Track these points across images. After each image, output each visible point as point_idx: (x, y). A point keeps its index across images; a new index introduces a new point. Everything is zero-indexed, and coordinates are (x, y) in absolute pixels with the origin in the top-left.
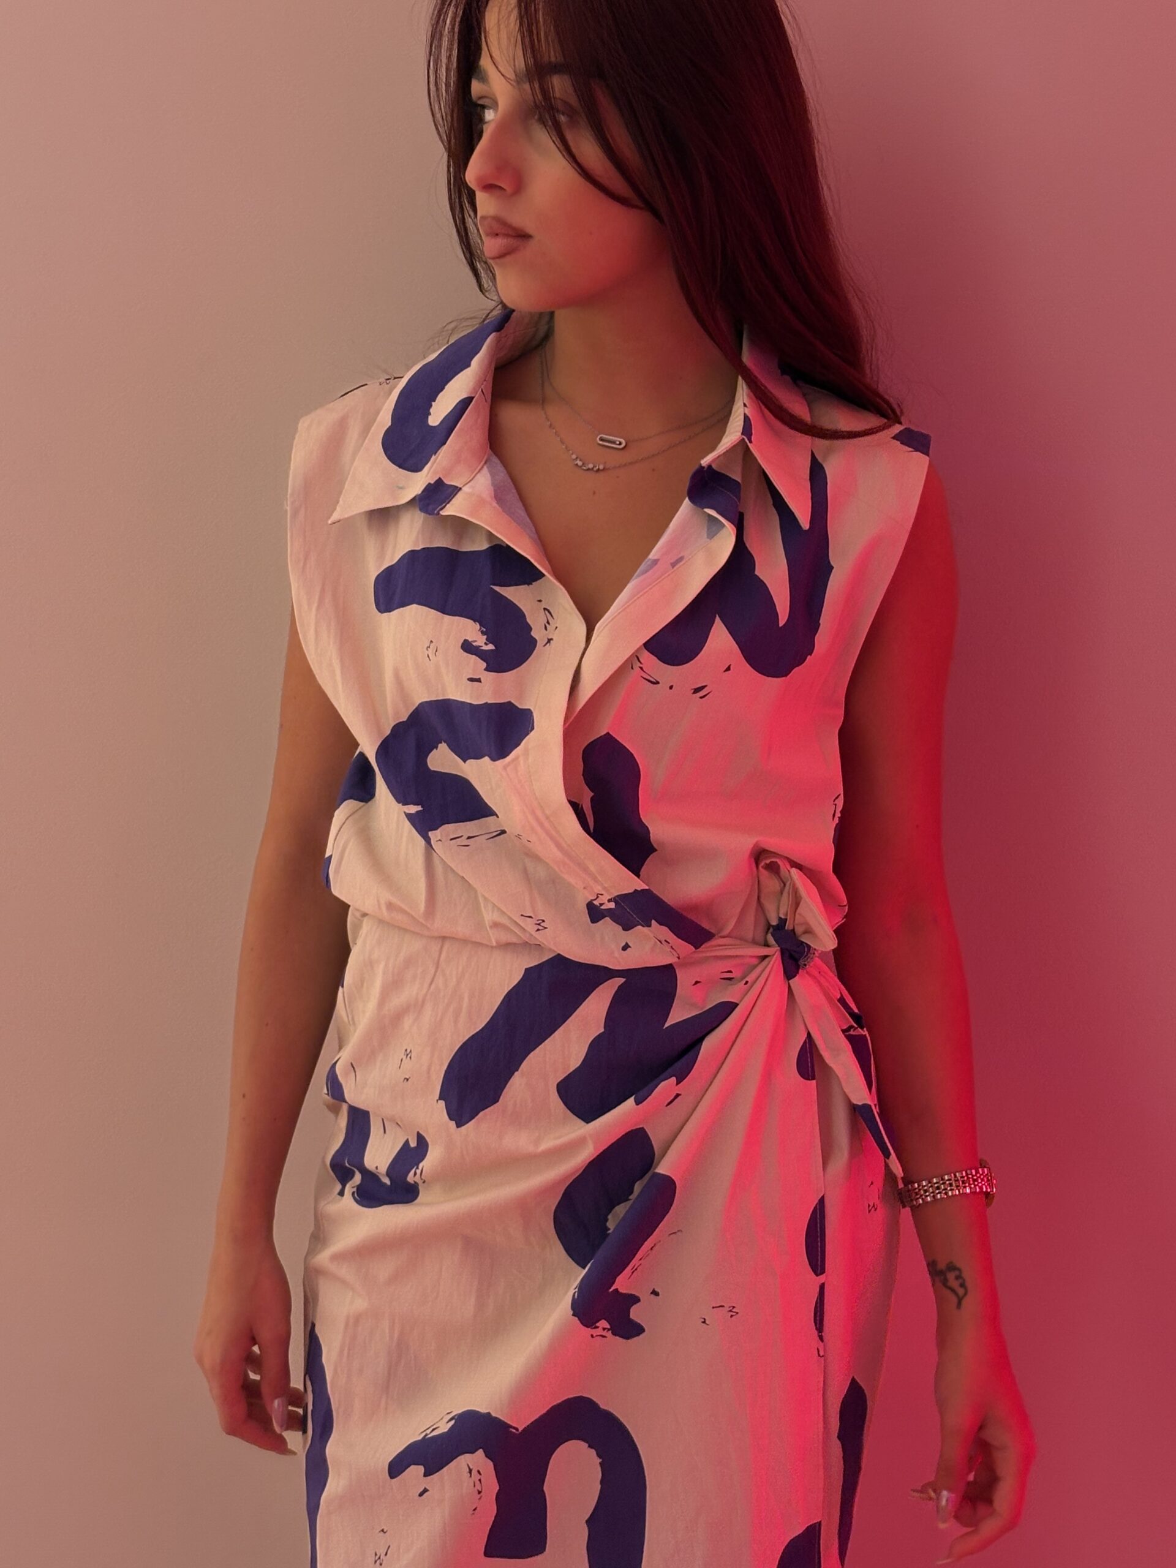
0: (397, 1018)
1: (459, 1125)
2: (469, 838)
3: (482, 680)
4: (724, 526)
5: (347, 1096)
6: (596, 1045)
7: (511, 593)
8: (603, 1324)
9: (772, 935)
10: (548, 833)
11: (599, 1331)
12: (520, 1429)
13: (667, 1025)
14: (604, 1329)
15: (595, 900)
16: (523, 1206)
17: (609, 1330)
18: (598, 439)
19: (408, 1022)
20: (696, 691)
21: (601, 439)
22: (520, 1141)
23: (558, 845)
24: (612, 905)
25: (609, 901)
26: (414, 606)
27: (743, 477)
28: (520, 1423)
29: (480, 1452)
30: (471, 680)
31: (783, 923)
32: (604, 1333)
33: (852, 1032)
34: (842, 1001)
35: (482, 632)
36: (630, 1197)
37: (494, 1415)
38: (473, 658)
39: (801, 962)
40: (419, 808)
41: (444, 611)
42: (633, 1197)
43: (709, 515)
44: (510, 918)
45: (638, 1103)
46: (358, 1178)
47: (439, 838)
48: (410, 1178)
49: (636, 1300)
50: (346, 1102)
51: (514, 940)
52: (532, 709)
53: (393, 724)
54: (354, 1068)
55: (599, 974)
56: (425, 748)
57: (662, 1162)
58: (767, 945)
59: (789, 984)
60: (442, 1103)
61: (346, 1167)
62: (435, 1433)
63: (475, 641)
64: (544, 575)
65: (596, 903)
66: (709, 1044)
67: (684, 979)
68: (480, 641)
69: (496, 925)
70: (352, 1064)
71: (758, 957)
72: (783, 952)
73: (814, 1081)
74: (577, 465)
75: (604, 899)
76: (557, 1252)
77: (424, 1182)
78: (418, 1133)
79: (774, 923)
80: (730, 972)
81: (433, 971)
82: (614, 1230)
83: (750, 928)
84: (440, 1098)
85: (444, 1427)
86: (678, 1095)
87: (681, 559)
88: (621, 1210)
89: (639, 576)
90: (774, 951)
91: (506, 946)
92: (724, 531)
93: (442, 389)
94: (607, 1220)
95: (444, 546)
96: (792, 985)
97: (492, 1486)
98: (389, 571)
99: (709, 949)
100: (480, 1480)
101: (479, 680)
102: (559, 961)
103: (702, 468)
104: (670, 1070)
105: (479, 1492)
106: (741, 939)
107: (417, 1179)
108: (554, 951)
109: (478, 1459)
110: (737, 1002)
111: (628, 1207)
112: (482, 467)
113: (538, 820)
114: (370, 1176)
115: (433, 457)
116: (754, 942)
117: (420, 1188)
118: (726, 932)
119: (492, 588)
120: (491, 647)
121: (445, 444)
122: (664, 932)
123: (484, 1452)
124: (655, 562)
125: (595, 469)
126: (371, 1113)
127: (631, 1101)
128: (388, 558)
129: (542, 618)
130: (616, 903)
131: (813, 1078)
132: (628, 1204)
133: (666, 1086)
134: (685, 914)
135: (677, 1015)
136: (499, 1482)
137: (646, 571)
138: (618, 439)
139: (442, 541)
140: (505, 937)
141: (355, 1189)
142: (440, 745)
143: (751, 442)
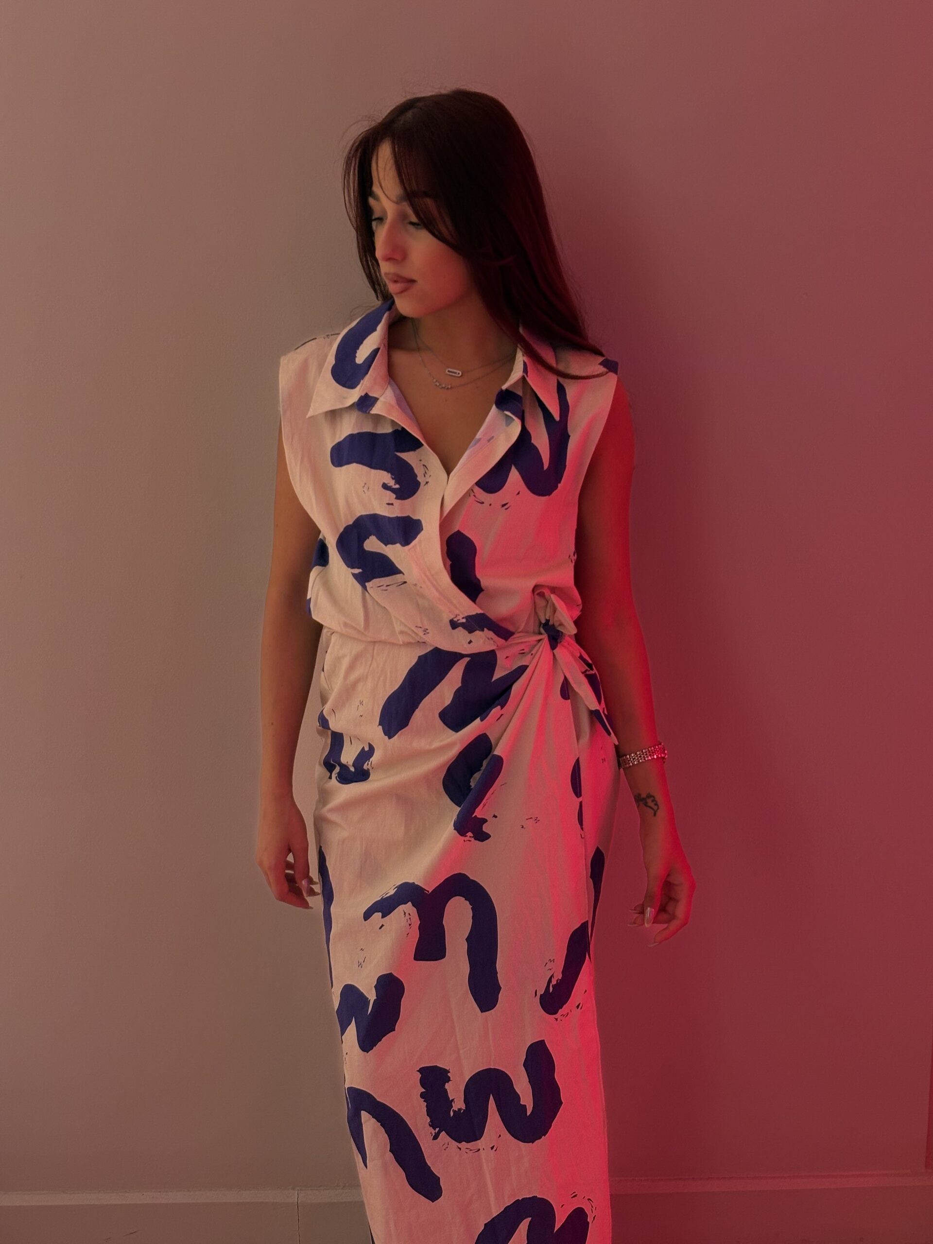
0: (354, 685)
1: (390, 738)
2: (387, 586)
3: (394, 504)
4: (514, 420)
5: (331, 727)
6: (458, 693)
7: (404, 456)
8: (470, 834)
9: (543, 628)
10: (432, 583)
11: (468, 838)
12: (430, 892)
13: (493, 680)
14: (470, 837)
15: (455, 618)
16: (427, 778)
17: (472, 837)
18: (447, 371)
19: (360, 686)
20: (503, 506)
21: (449, 371)
22: (421, 744)
23: (437, 590)
24: (464, 621)
25: (463, 618)
26: (354, 464)
27: (523, 392)
28: (430, 889)
29: (410, 903)
30: (388, 504)
31: (548, 621)
32: (470, 839)
33: (587, 673)
34: (581, 657)
35: (393, 479)
36: (482, 768)
37: (416, 883)
38: (389, 492)
39: (559, 641)
40: (360, 570)
41: (371, 467)
42: (483, 768)
43: (507, 415)
44: (409, 628)
45: (482, 720)
46: (337, 769)
47: (371, 586)
48: (365, 767)
49: (485, 821)
50: (330, 729)
51: (413, 641)
52: (421, 519)
53: (344, 526)
54: (334, 712)
55: (456, 657)
56: (362, 539)
57: (496, 749)
58: (540, 633)
59: (553, 653)
60: (380, 727)
61: (331, 763)
62: (388, 895)
63: (389, 483)
64: (423, 445)
65: (455, 619)
66: (516, 687)
67: (500, 657)
68: (391, 483)
69: (402, 632)
70: (333, 710)
71: (536, 641)
72: (549, 636)
73: (569, 701)
74: (436, 385)
75: (460, 617)
76: (446, 800)
77: (373, 768)
78: (369, 744)
79: (543, 621)
80: (523, 650)
81: (371, 659)
82: (475, 787)
83: (532, 627)
84: (379, 725)
85: (392, 892)
86: (502, 715)
87: (493, 437)
88: (477, 776)
89: (472, 446)
90: (545, 636)
91: (408, 644)
92: (514, 422)
93: (362, 343)
94: (470, 782)
95: (369, 431)
96: (555, 653)
97: (416, 921)
98: (339, 444)
99: (511, 641)
100: (410, 918)
101: (392, 504)
102: (437, 651)
103: (502, 390)
104: (497, 702)
105: (410, 925)
106: (527, 632)
107: (369, 767)
108: (433, 646)
109: (408, 908)
110: (528, 664)
111: (480, 774)
112: (387, 387)
113: (426, 576)
114: (344, 767)
115: (362, 382)
116: (534, 633)
117: (370, 771)
118: (520, 630)
119: (396, 455)
120: (397, 486)
121: (367, 373)
122: (491, 634)
123: (412, 903)
124: (480, 440)
125: (446, 388)
126: (344, 735)
127: (478, 720)
128: (337, 436)
129: (422, 470)
130: (467, 619)
131: (569, 699)
132: (481, 772)
133: (496, 711)
134: (500, 624)
135: (498, 674)
136: (420, 919)
137: (475, 444)
138: (458, 372)
139: (368, 428)
140: (408, 639)
141: (337, 775)
142: (370, 537)
143: (527, 376)
